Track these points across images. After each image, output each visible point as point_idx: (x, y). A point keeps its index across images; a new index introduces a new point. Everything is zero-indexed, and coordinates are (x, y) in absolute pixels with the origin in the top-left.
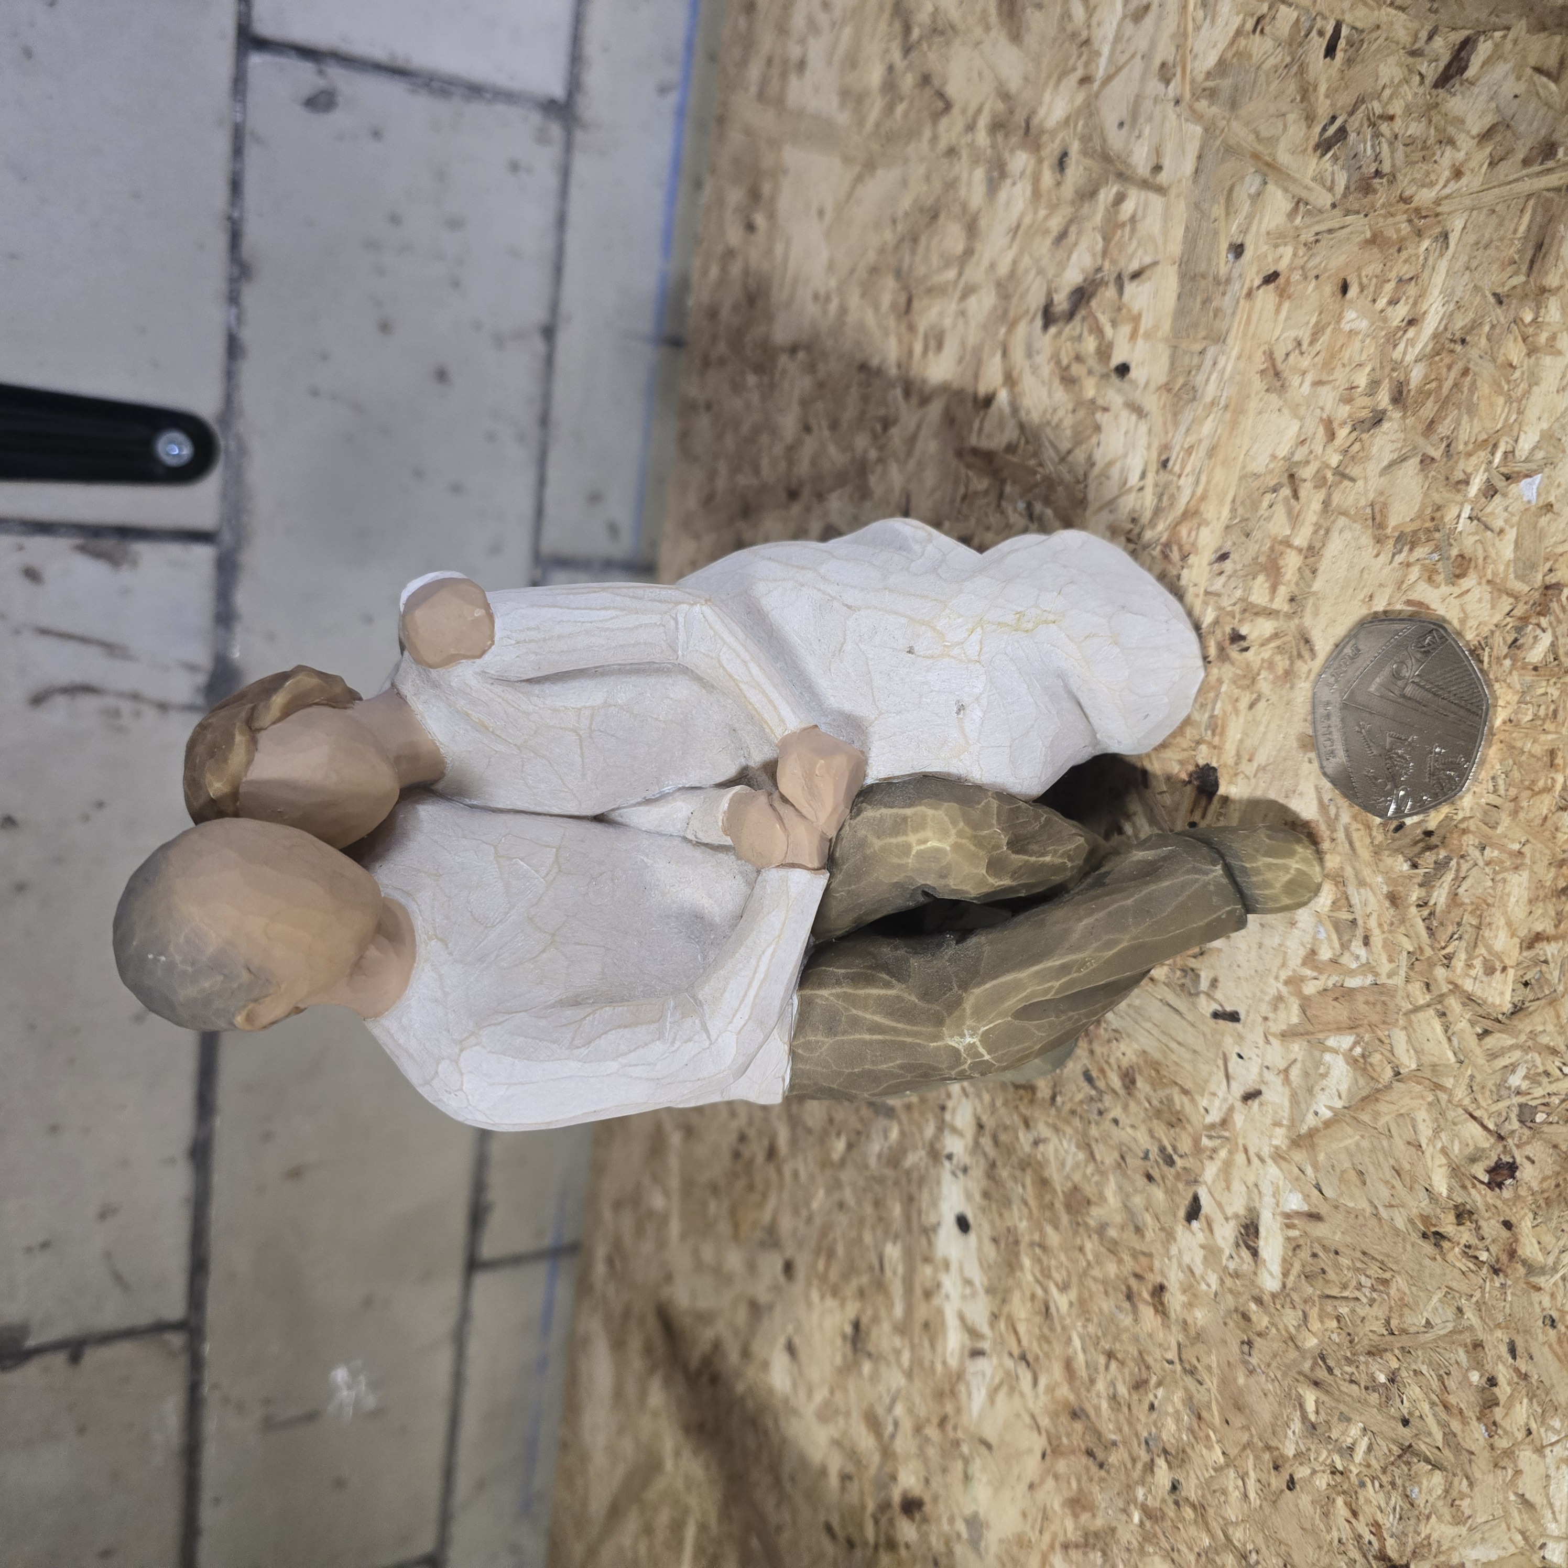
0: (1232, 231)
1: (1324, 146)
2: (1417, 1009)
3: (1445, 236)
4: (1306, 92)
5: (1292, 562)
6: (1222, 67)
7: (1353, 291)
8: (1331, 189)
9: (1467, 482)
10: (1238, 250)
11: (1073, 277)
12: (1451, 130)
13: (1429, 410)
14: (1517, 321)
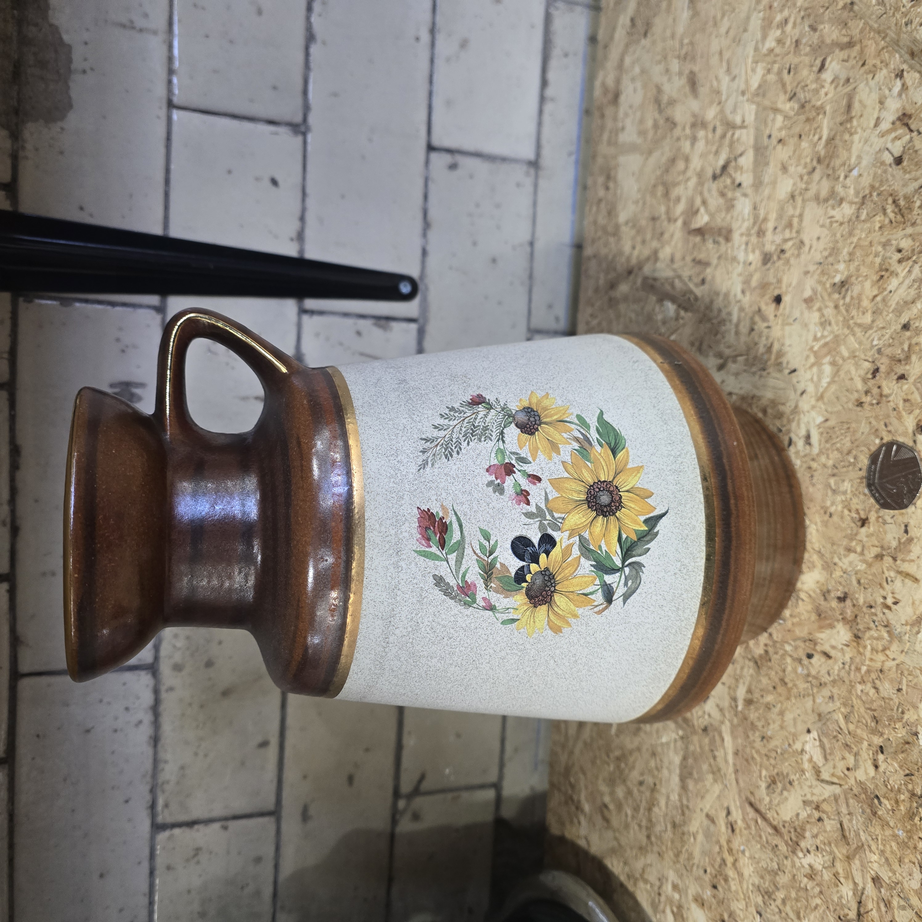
0: (767, 132)
1: (790, 99)
2: (846, 336)
3: (825, 113)
4: (784, 85)
5: (795, 221)
6: (760, 86)
7: (803, 137)
8: (793, 111)
9: (839, 178)
10: (770, 136)
11: (721, 162)
12: (823, 84)
13: (826, 162)
14: (846, 128)
